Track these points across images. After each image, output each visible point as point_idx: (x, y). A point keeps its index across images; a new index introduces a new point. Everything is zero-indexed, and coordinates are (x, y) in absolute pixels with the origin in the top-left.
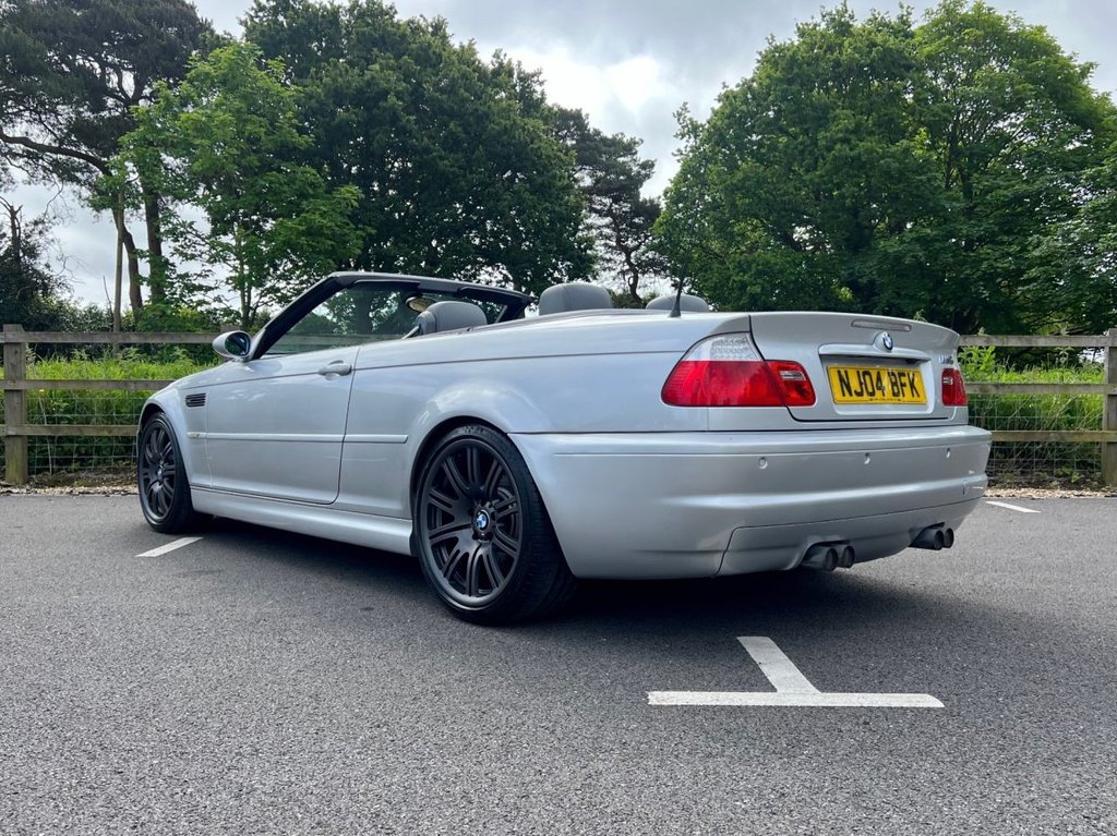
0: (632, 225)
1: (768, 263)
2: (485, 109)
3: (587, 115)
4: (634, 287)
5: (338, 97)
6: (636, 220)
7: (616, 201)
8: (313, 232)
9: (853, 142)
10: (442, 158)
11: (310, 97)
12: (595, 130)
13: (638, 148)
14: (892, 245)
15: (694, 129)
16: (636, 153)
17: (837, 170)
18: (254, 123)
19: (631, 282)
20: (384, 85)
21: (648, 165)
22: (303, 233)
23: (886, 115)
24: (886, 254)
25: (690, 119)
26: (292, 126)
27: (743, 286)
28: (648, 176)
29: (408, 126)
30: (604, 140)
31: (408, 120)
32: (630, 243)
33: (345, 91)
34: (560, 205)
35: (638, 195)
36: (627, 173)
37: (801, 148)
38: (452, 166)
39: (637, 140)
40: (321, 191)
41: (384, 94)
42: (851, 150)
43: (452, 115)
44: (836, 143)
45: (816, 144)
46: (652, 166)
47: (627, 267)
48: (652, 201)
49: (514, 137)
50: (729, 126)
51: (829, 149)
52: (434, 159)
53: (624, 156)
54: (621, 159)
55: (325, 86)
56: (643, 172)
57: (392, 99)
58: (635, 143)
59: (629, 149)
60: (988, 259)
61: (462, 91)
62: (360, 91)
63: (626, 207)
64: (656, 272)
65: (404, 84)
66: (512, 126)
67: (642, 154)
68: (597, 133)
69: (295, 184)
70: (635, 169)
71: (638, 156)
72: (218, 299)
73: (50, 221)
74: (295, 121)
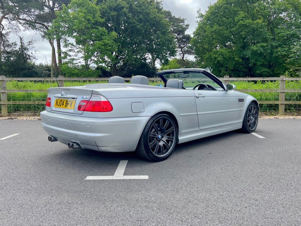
0: (183, 41)
1: (222, 52)
4: (183, 58)
5: (110, 8)
6: (184, 40)
7: (178, 35)
8: (105, 45)
9: (244, 20)
10: (138, 25)
11: (103, 8)
12: (174, 16)
13: (185, 21)
14: (254, 48)
15: (202, 16)
16: (184, 22)
17: (240, 27)
18: (89, 16)
19: (182, 56)
20: (123, 5)
21: (188, 26)
22: (103, 45)
23: (252, 13)
24: (253, 50)
25: (201, 13)
26: (99, 16)
27: (216, 58)
28: (187, 28)
30: (176, 19)
31: (129, 15)
32: (182, 46)
33: (112, 7)
34: (168, 37)
35: (184, 33)
36: (182, 28)
37: (230, 21)
38: (141, 27)
39: (185, 19)
40: (107, 34)
41: (123, 8)
42: (244, 22)
43: (140, 13)
44: (240, 21)
45: (234, 21)
46: (189, 26)
47: (181, 52)
48: (188, 35)
49: (156, 19)
50: (211, 16)
51: (238, 22)
52: (136, 25)
53: (181, 23)
54: (181, 24)
55: (107, 5)
56: (186, 27)
57: (125, 9)
58: (184, 20)
59: (183, 21)
60: (280, 52)
61: (143, 7)
62: (116, 7)
63: (181, 36)
64: (189, 54)
65: (128, 5)
66: (156, 16)
67: (186, 23)
68: (174, 17)
69: (100, 32)
70: (184, 26)
71: (185, 23)
72: (80, 62)
73: (33, 42)
74: (100, 15)
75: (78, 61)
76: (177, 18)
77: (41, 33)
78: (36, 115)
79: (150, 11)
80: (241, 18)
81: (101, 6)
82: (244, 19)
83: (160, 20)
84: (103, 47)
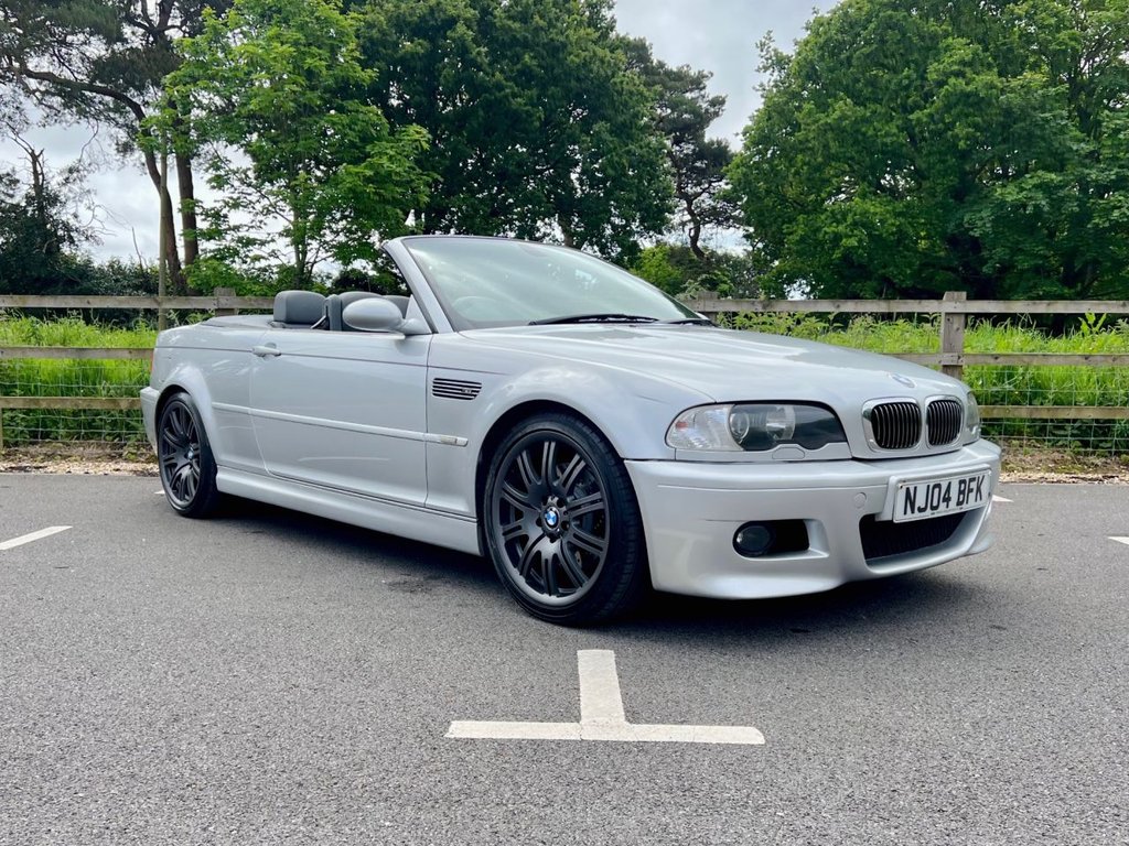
0: (693, 169)
1: (867, 212)
2: (562, 39)
3: (651, 45)
4: (695, 239)
5: (400, 24)
6: (698, 164)
7: (677, 142)
8: (381, 179)
9: (968, 75)
10: (515, 96)
11: (370, 26)
12: (659, 62)
13: (706, 82)
14: (1011, 194)
15: (780, 62)
16: (704, 88)
17: (948, 108)
18: (313, 56)
19: (692, 234)
20: (452, 12)
21: (718, 102)
22: (368, 180)
23: (1004, 44)
24: (1002, 204)
25: (775, 50)
26: (354, 58)
27: (837, 238)
28: (716, 114)
29: (479, 59)
30: (669, 74)
31: (479, 53)
32: (690, 190)
33: (409, 19)
34: (641, 147)
35: (703, 136)
36: (695, 112)
37: (906, 82)
38: (526, 105)
39: (705, 73)
40: (385, 133)
41: (451, 22)
42: (967, 84)
43: (526, 45)
44: (948, 77)
45: (924, 78)
46: (723, 102)
47: (688, 217)
48: (719, 143)
49: (591, 71)
50: (822, 58)
51: (941, 84)
52: (506, 97)
53: (691, 90)
54: (689, 95)
55: (386, 12)
56: (712, 110)
57: (461, 28)
58: (704, 77)
59: (697, 83)
60: (1119, 208)
61: (537, 18)
62: (422, 18)
63: (688, 148)
64: (719, 223)
65: (472, 11)
66: (591, 58)
67: (711, 90)
68: (661, 65)
69: (356, 125)
70: (704, 106)
71: (707, 91)
72: (274, 254)
73: (85, 169)
74: (357, 54)
75: (267, 249)
76: (675, 70)
77: (114, 130)
78: (121, 455)
79: (567, 37)
80: (955, 67)
81: (360, 16)
82: (967, 70)
83: (610, 73)
84: (370, 188)
